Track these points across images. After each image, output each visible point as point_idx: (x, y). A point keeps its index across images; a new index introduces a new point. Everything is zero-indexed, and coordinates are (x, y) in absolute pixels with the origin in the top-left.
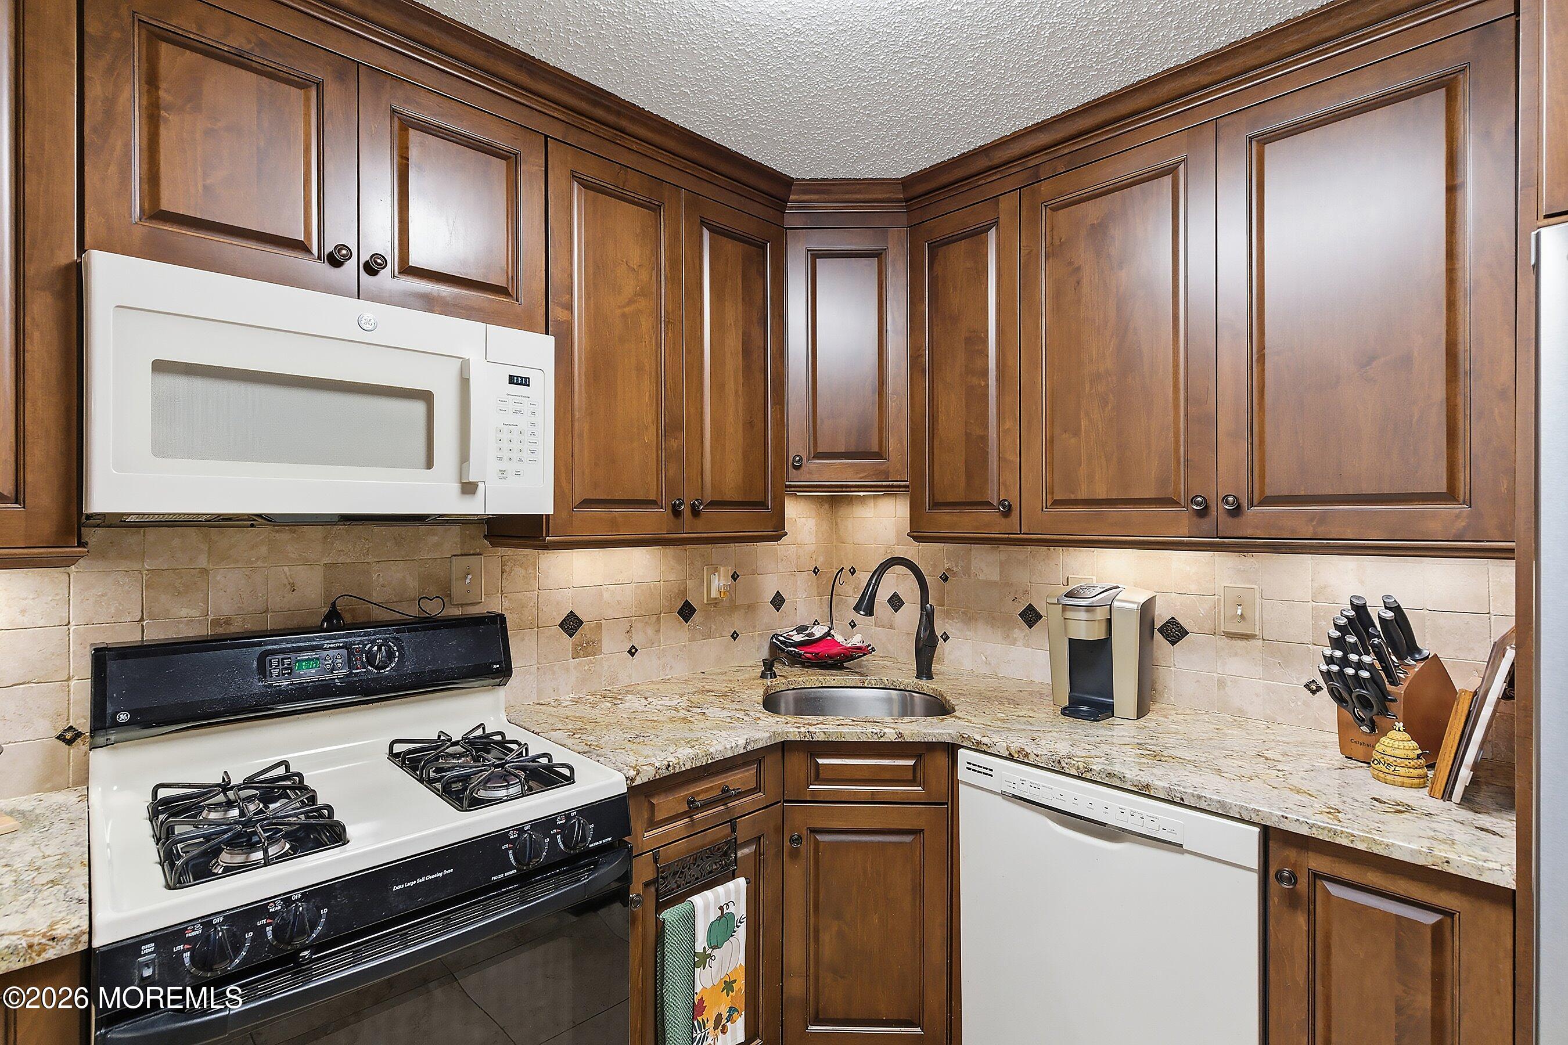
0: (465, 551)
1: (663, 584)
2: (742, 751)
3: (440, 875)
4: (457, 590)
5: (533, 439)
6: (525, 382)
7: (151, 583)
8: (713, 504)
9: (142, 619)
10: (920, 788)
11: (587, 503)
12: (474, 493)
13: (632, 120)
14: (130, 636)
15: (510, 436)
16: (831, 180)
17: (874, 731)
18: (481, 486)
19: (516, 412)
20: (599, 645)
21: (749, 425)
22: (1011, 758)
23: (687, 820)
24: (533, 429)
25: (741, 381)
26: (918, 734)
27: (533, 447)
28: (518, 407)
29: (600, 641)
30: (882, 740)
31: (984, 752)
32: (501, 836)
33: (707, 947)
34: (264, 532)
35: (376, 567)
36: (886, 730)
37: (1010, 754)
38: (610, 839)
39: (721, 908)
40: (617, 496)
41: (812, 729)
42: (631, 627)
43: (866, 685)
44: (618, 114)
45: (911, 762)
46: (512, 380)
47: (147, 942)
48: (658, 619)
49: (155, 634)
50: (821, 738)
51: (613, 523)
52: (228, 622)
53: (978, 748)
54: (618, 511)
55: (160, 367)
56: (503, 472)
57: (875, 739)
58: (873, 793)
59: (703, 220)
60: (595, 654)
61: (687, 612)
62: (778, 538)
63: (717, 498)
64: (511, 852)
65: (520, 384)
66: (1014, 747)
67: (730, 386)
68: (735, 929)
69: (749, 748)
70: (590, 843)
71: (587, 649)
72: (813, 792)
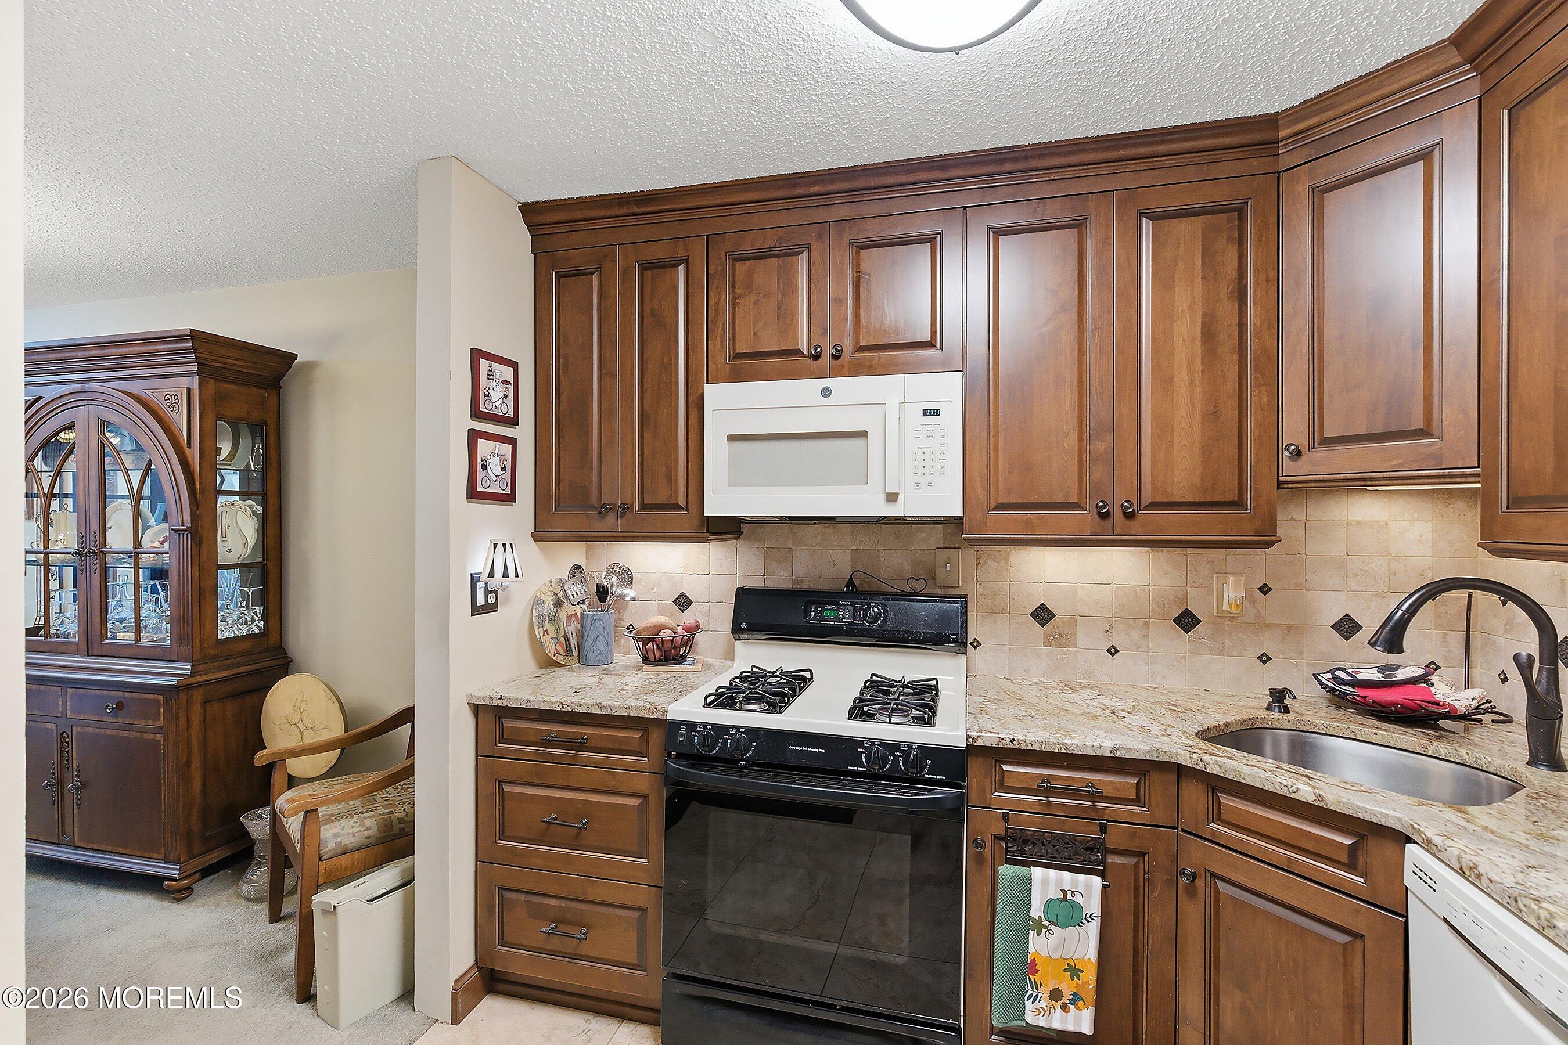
0: (947, 545)
1: (1153, 589)
2: (1108, 754)
3: (817, 750)
4: (940, 575)
5: (943, 457)
6: (936, 413)
7: (768, 555)
8: (1154, 505)
9: (764, 575)
10: (1362, 880)
11: (1001, 507)
12: (896, 501)
13: (1041, 156)
14: (756, 583)
15: (924, 456)
16: (1315, 98)
17: (1285, 783)
18: (901, 497)
19: (928, 437)
20: (1073, 638)
21: (1212, 415)
22: (1461, 872)
23: (1044, 799)
24: (942, 449)
25: (1199, 367)
26: (1348, 804)
27: (942, 463)
28: (929, 433)
29: (1074, 635)
30: (1293, 796)
31: (1434, 855)
32: (858, 742)
33: (1043, 918)
34: (819, 526)
35: (883, 554)
36: (1301, 786)
37: (1461, 869)
38: (944, 778)
39: (1064, 891)
40: (1033, 499)
41: (1206, 758)
42: (1111, 627)
43: (1430, 753)
44: (1026, 158)
45: (1348, 841)
46: (925, 413)
47: (684, 725)
48: (1147, 624)
49: (770, 584)
50: (1216, 771)
51: (1028, 524)
52: (802, 581)
53: (1428, 846)
54: (1032, 514)
55: (731, 438)
56: (917, 484)
57: (1284, 792)
58: (1289, 859)
59: (1141, 212)
60: (1067, 646)
61: (1187, 621)
62: (1271, 544)
63: (1160, 498)
64: (863, 755)
65: (933, 415)
66: (1468, 859)
67: (1182, 377)
68: (1084, 921)
69: (1118, 754)
70: (926, 774)
71: (1061, 640)
72: (1213, 832)
